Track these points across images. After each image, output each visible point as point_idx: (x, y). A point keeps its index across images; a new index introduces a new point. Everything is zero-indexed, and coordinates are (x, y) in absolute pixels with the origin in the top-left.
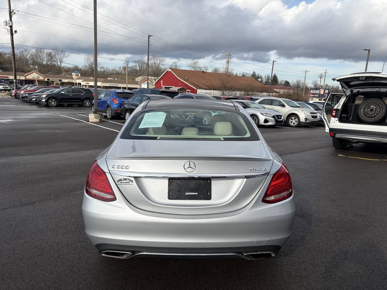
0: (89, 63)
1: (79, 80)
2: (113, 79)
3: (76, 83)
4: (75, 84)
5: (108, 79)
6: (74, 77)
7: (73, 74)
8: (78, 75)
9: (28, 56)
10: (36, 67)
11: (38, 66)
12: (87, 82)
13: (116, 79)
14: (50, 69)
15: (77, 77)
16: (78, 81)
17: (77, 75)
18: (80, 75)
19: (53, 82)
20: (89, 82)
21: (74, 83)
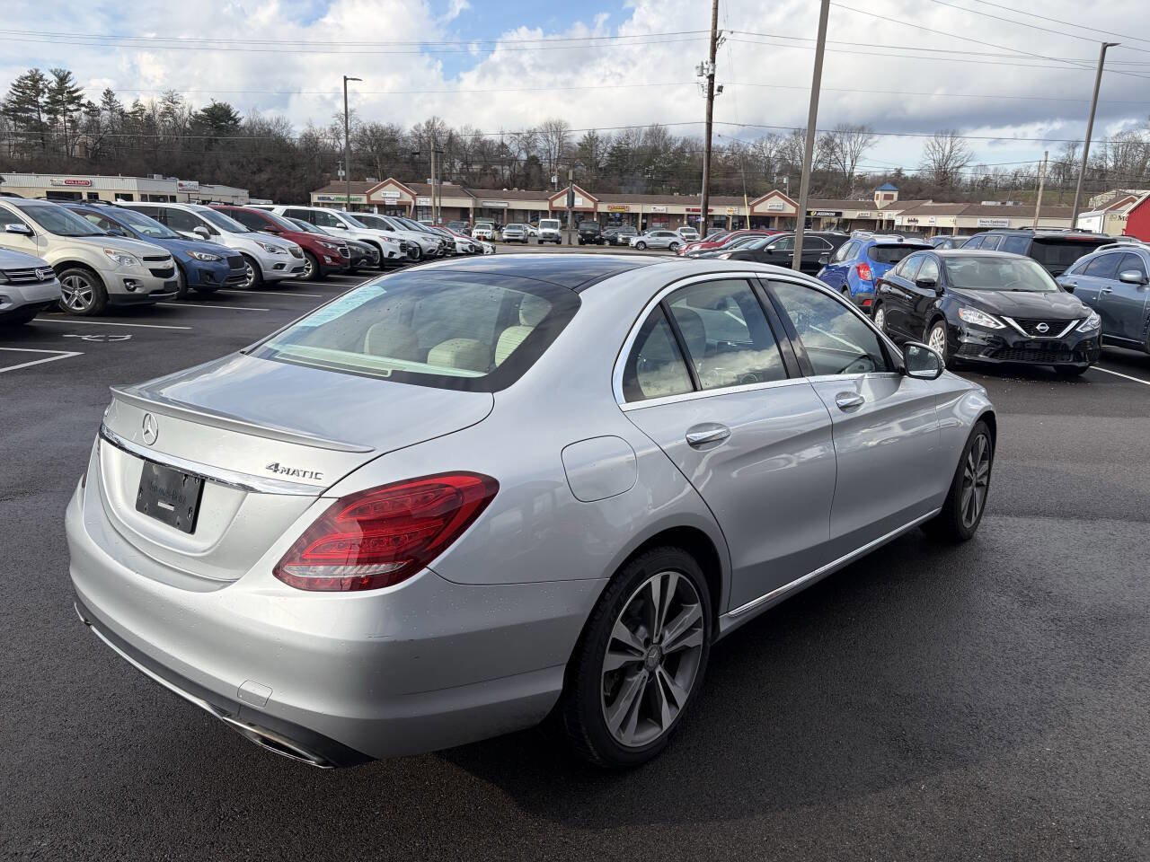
0: (938, 156)
1: (891, 212)
2: (999, 203)
3: (881, 221)
4: (878, 224)
5: (984, 203)
6: (877, 203)
7: (877, 193)
8: (893, 195)
9: (773, 153)
10: (785, 182)
11: (791, 178)
12: (912, 217)
13: (1010, 204)
14: (819, 183)
15: (888, 202)
16: (886, 216)
17: (887, 197)
18: (896, 194)
19: (818, 220)
20: (918, 218)
21: (876, 220)
